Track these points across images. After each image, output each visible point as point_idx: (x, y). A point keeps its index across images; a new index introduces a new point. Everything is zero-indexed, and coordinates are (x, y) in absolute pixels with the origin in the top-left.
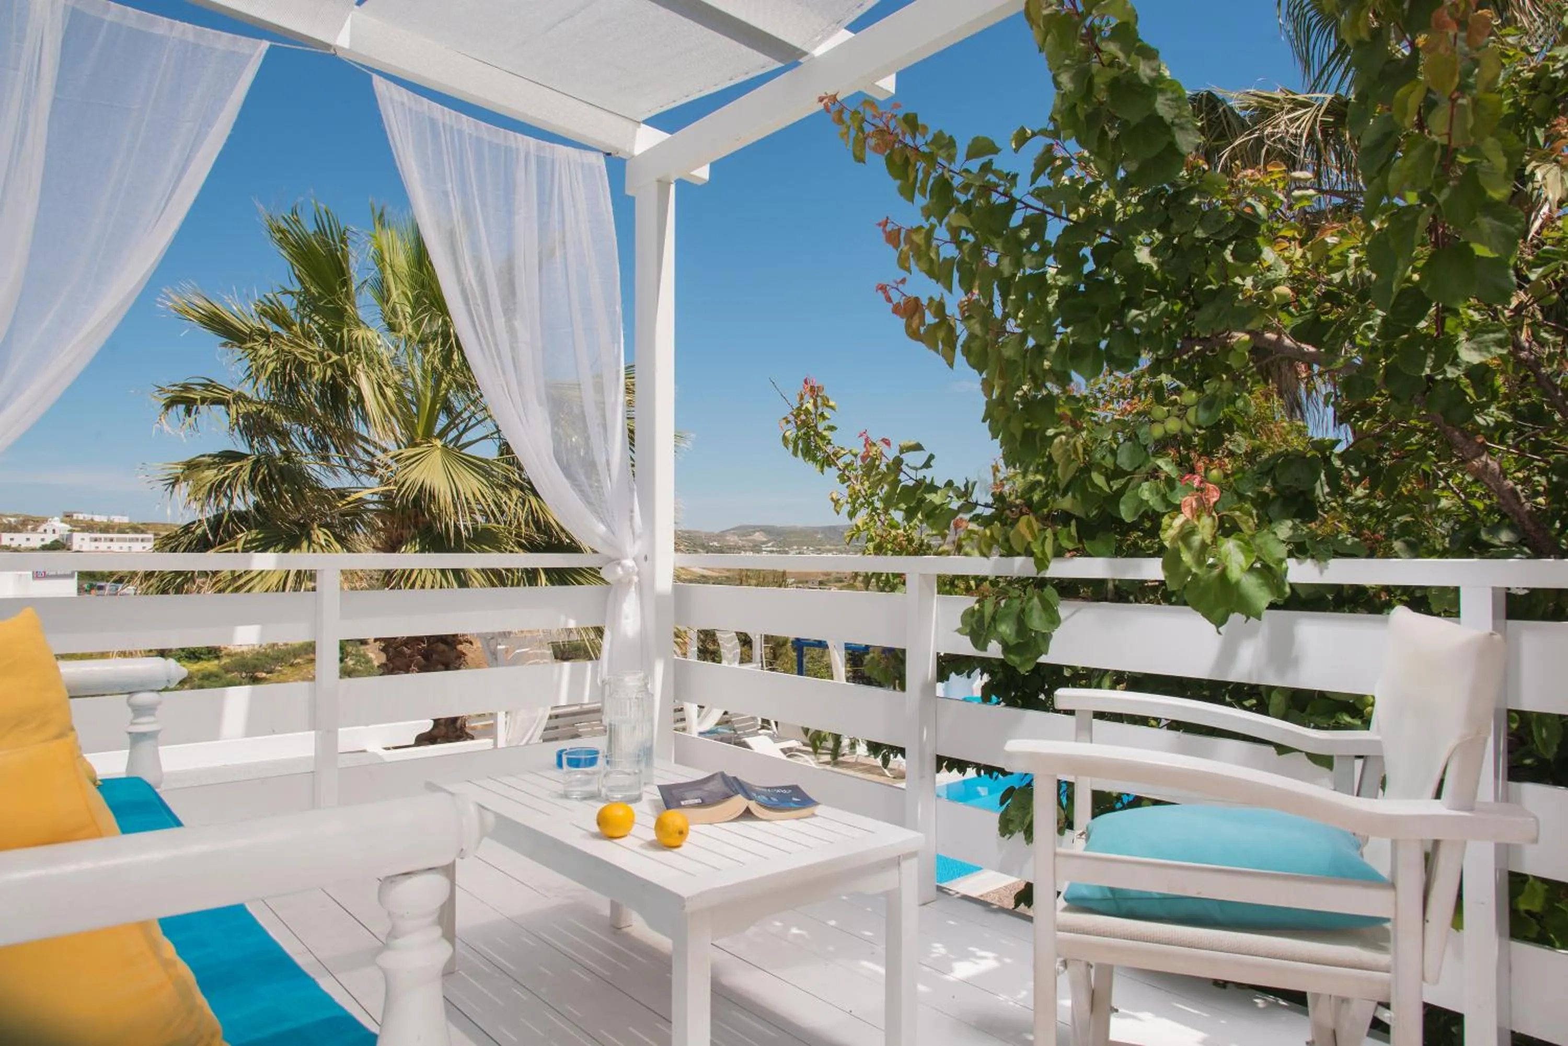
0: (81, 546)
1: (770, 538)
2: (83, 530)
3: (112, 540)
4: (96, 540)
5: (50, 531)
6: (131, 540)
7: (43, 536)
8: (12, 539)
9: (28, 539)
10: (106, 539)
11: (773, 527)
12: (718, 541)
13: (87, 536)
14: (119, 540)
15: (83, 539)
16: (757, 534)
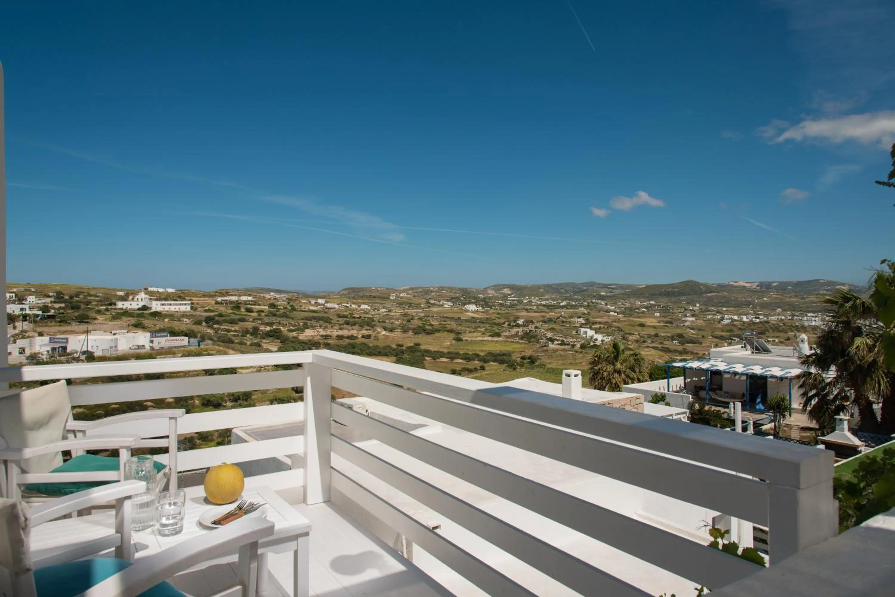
0: (156, 308)
1: (513, 292)
2: (157, 300)
3: (171, 305)
4: (163, 305)
5: (140, 300)
6: (180, 304)
7: (137, 303)
8: (123, 305)
9: (131, 305)
10: (168, 304)
11: (515, 286)
12: (483, 294)
13: (159, 303)
14: (174, 304)
15: (157, 304)
16: (505, 289)
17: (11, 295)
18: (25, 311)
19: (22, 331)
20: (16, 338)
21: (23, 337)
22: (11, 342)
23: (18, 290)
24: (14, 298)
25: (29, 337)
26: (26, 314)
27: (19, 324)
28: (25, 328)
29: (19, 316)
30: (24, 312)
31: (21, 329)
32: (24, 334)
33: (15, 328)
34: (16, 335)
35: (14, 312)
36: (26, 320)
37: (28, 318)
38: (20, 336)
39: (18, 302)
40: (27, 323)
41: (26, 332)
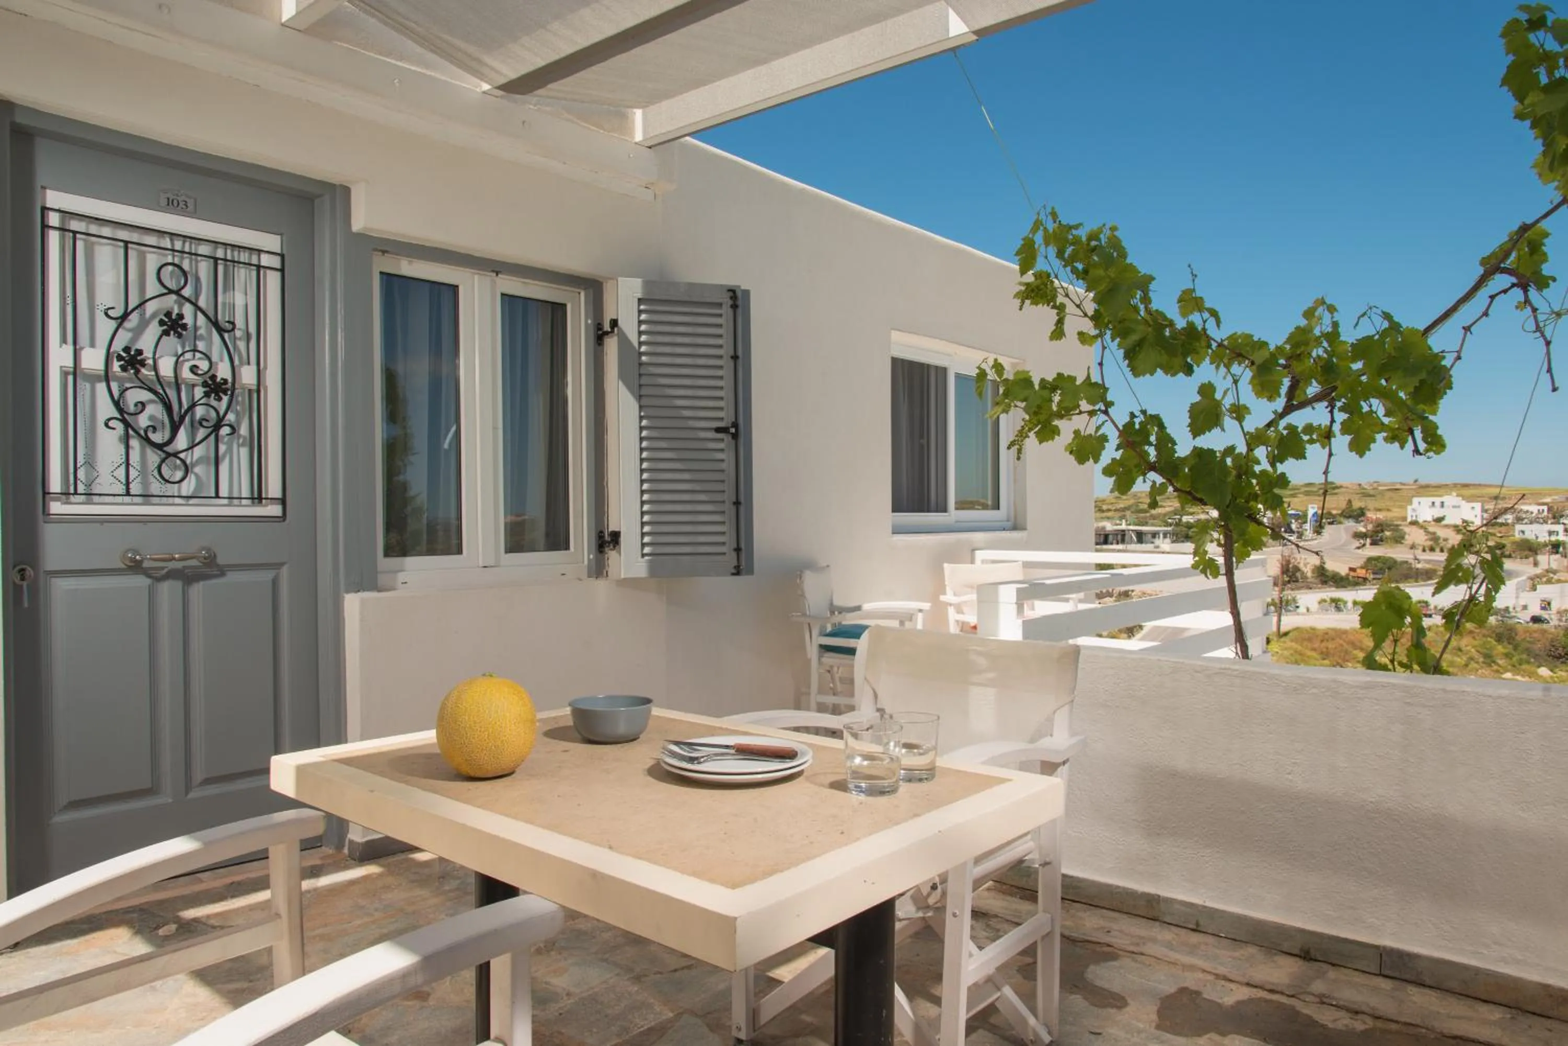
17: (1541, 508)
18: (1557, 535)
19: (1547, 571)
20: (1536, 583)
21: (1549, 582)
22: (1528, 589)
23: (1554, 499)
24: (1546, 513)
25: (1559, 581)
26: (1557, 541)
27: (1542, 559)
28: (1554, 566)
29: (1545, 545)
30: (1553, 538)
31: (1546, 567)
32: (1552, 575)
33: (1536, 564)
34: (1538, 576)
35: (1537, 537)
36: (1557, 553)
37: (1561, 549)
38: (1544, 579)
39: (1553, 521)
40: (1558, 556)
41: (1555, 572)
